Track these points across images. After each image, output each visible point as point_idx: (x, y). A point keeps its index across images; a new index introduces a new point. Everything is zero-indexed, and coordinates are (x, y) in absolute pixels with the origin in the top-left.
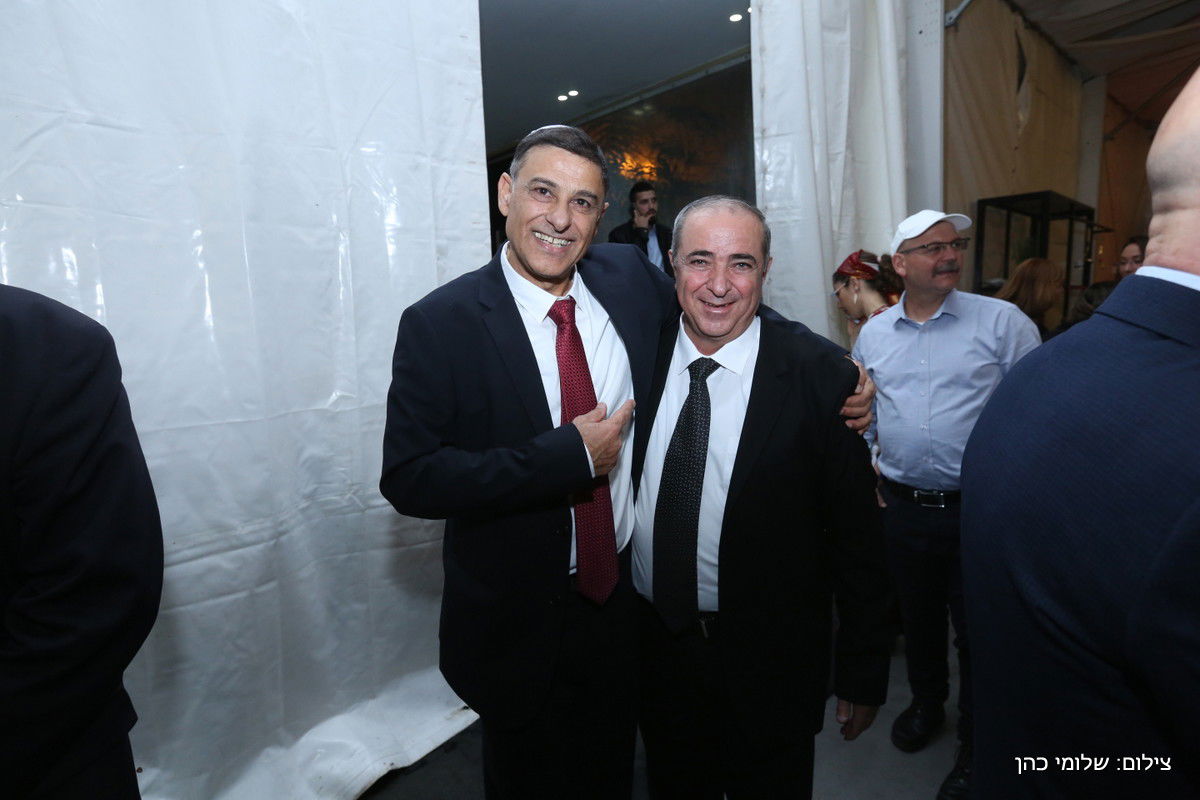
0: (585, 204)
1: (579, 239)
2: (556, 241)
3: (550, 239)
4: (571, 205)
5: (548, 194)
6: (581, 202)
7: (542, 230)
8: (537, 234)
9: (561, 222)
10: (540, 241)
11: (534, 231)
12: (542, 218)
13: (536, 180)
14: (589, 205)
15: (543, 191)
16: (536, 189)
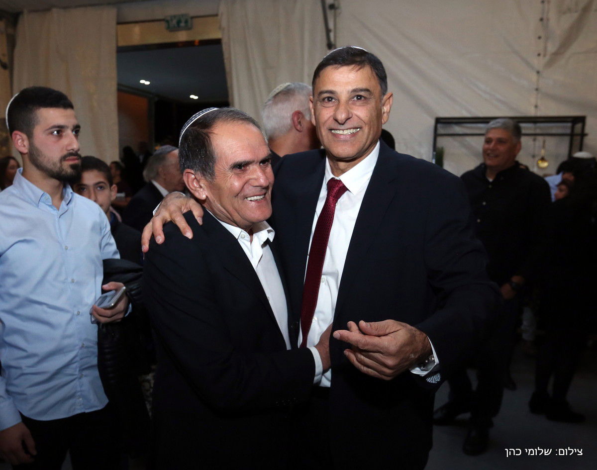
0: (363, 98)
1: (364, 125)
2: (346, 132)
3: (341, 132)
4: (351, 102)
5: (333, 100)
6: (359, 97)
7: (335, 128)
8: (333, 131)
9: (342, 116)
10: (335, 135)
11: (331, 130)
12: (332, 119)
13: (321, 93)
14: (365, 98)
15: (330, 99)
16: (324, 99)
